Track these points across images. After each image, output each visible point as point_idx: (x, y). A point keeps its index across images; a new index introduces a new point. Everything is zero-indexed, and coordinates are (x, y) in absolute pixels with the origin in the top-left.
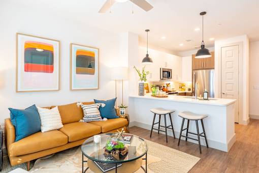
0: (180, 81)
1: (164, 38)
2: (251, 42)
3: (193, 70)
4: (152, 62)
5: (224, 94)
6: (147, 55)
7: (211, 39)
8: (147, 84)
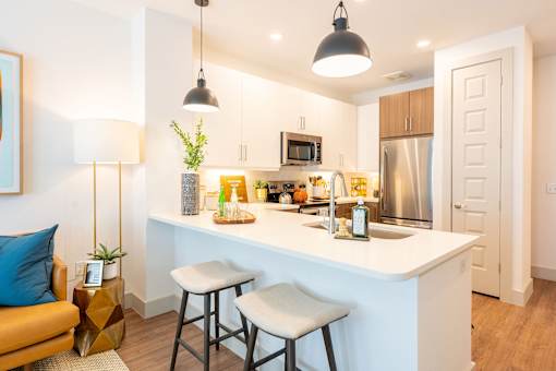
0: (354, 170)
1: (276, 37)
2: (539, 57)
3: (381, 139)
4: (215, 103)
5: (458, 207)
6: (201, 82)
7: (423, 44)
8: (243, 179)
